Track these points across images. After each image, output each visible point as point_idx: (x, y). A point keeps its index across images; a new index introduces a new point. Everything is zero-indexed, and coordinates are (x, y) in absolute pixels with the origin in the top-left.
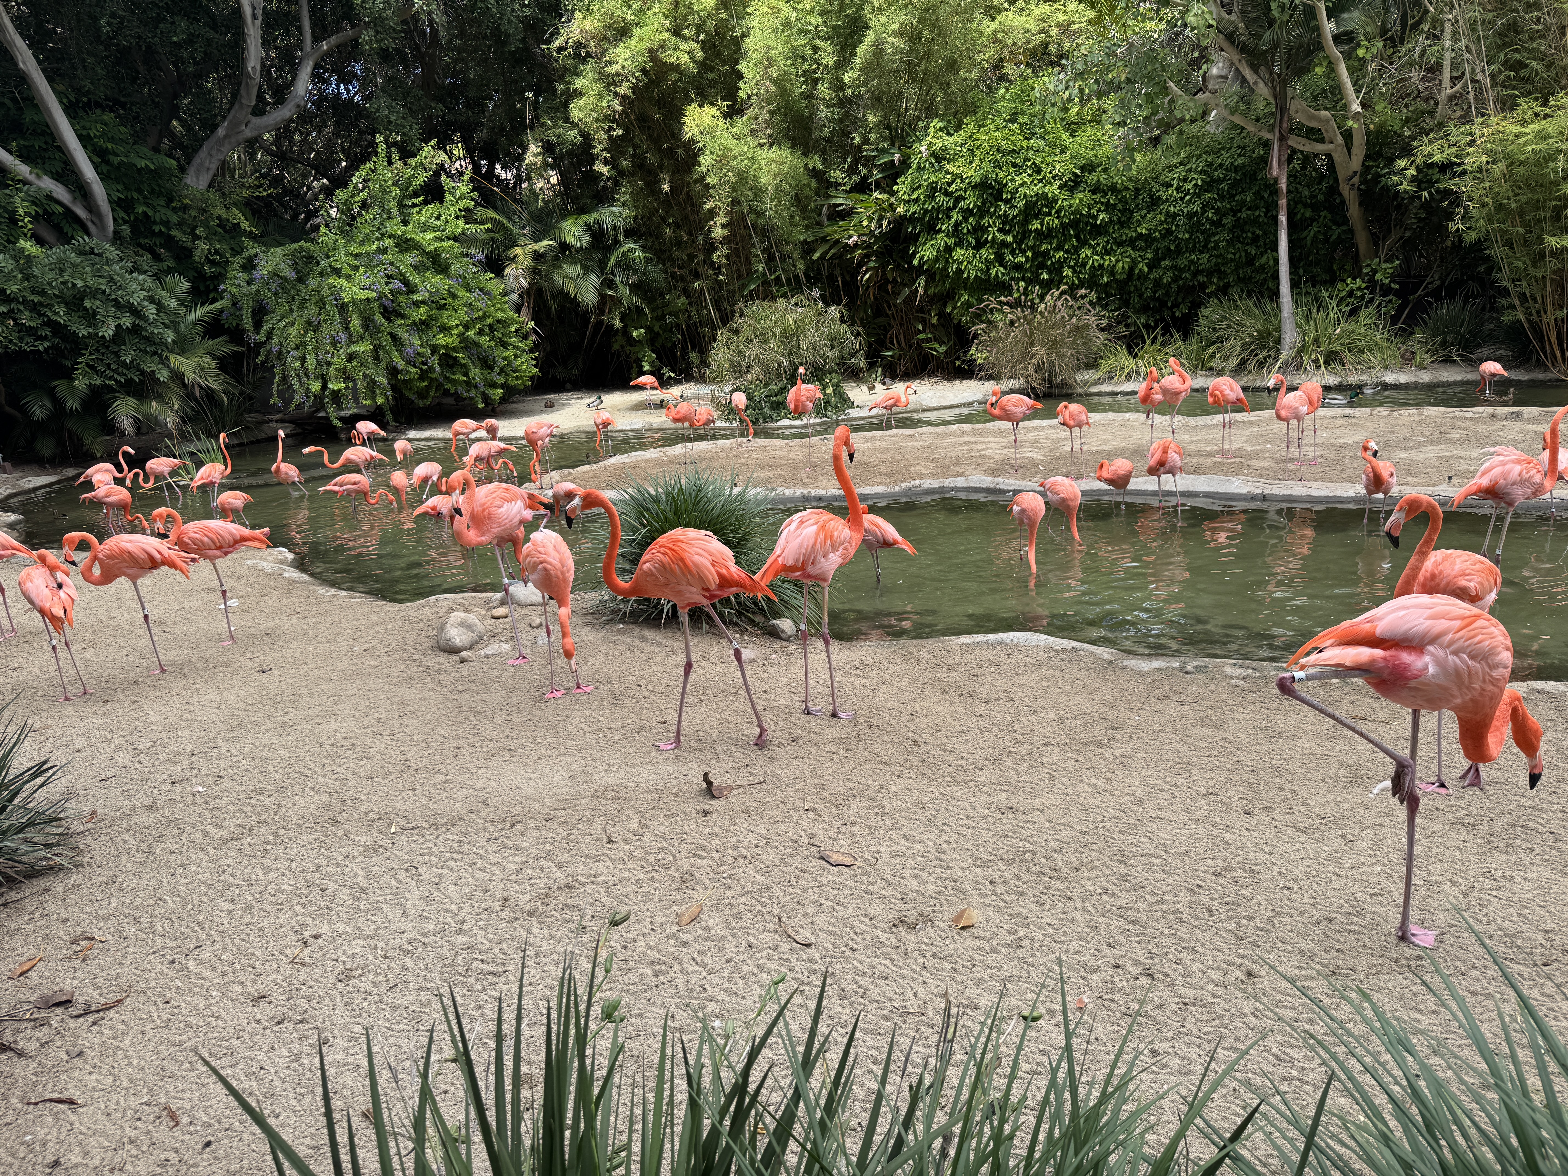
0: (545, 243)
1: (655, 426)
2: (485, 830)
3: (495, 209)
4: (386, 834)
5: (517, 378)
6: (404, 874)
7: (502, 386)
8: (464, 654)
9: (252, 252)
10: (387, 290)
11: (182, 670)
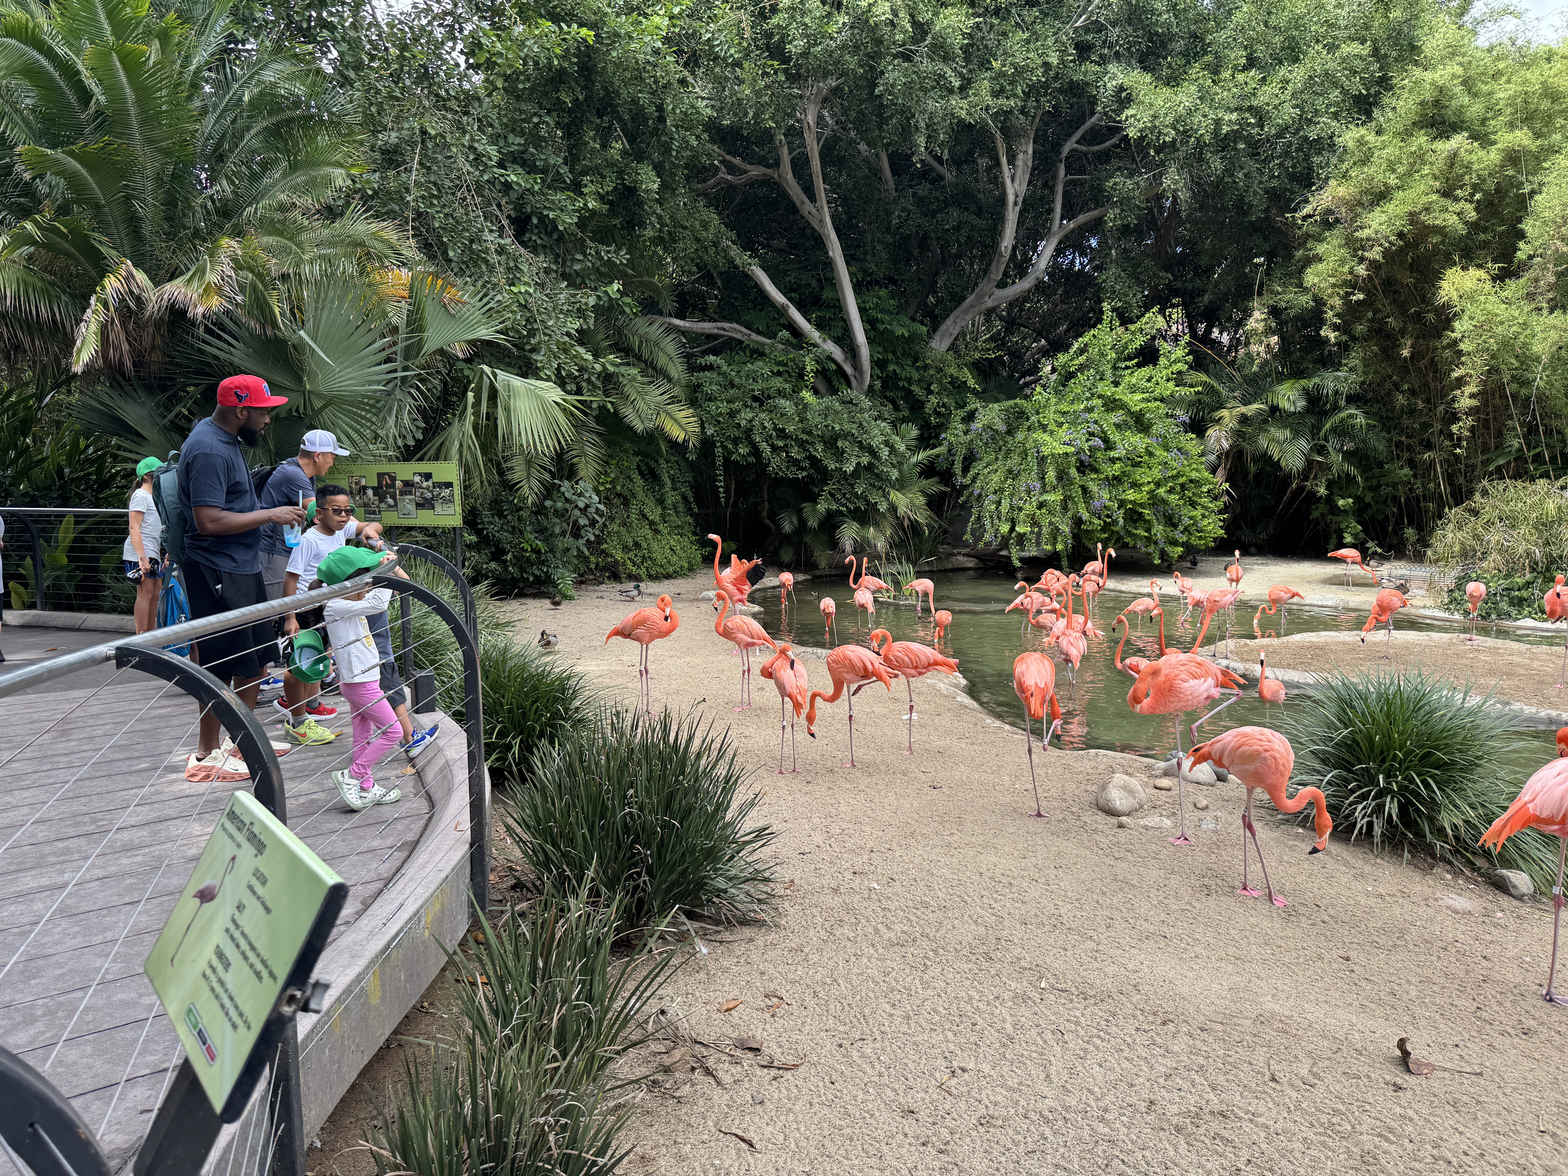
0: (1255, 406)
1: (1352, 605)
2: (1134, 1017)
3: (1207, 372)
4: (1035, 987)
5: (1200, 538)
6: (1050, 1035)
7: (1183, 545)
8: (1124, 819)
9: (973, 406)
10: (1086, 447)
11: (869, 768)
